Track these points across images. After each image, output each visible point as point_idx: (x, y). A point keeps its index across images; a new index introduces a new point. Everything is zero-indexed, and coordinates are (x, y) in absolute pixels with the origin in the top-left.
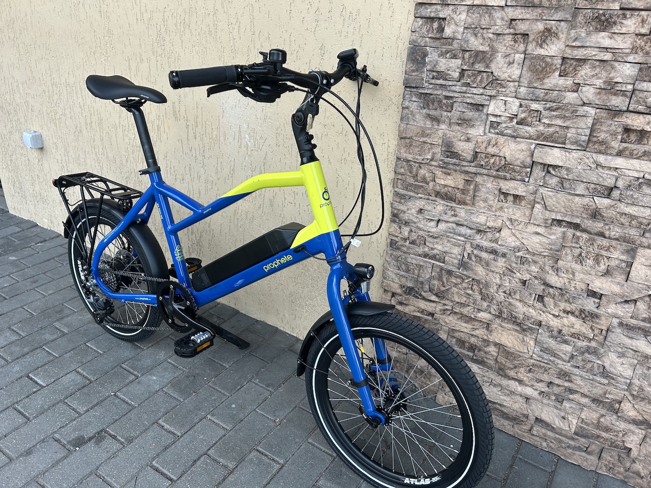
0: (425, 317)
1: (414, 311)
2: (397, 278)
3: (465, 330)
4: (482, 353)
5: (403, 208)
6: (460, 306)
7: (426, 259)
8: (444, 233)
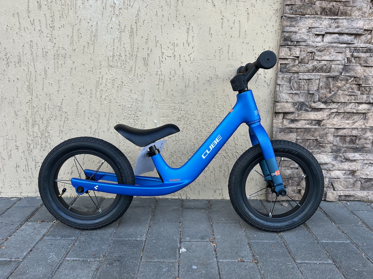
0: (314, 127)
1: (306, 124)
2: (290, 98)
3: (347, 126)
4: (362, 140)
5: (295, 29)
6: (343, 106)
7: (313, 74)
8: (329, 44)
